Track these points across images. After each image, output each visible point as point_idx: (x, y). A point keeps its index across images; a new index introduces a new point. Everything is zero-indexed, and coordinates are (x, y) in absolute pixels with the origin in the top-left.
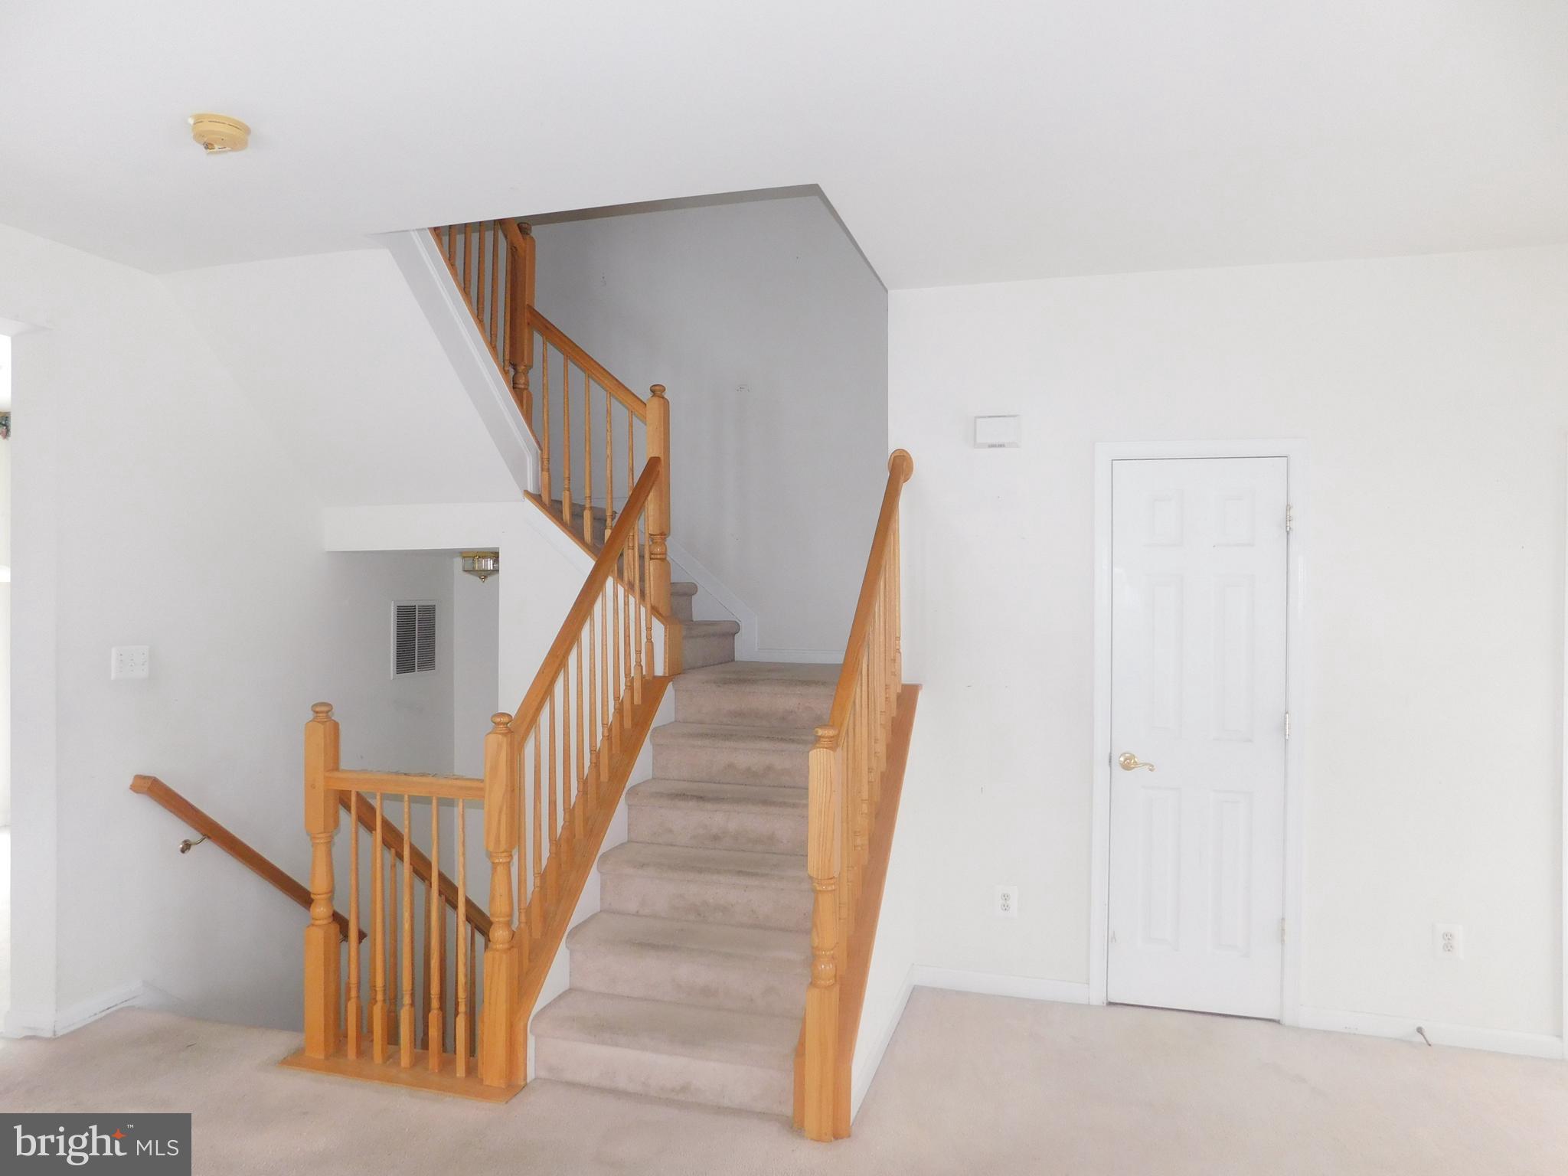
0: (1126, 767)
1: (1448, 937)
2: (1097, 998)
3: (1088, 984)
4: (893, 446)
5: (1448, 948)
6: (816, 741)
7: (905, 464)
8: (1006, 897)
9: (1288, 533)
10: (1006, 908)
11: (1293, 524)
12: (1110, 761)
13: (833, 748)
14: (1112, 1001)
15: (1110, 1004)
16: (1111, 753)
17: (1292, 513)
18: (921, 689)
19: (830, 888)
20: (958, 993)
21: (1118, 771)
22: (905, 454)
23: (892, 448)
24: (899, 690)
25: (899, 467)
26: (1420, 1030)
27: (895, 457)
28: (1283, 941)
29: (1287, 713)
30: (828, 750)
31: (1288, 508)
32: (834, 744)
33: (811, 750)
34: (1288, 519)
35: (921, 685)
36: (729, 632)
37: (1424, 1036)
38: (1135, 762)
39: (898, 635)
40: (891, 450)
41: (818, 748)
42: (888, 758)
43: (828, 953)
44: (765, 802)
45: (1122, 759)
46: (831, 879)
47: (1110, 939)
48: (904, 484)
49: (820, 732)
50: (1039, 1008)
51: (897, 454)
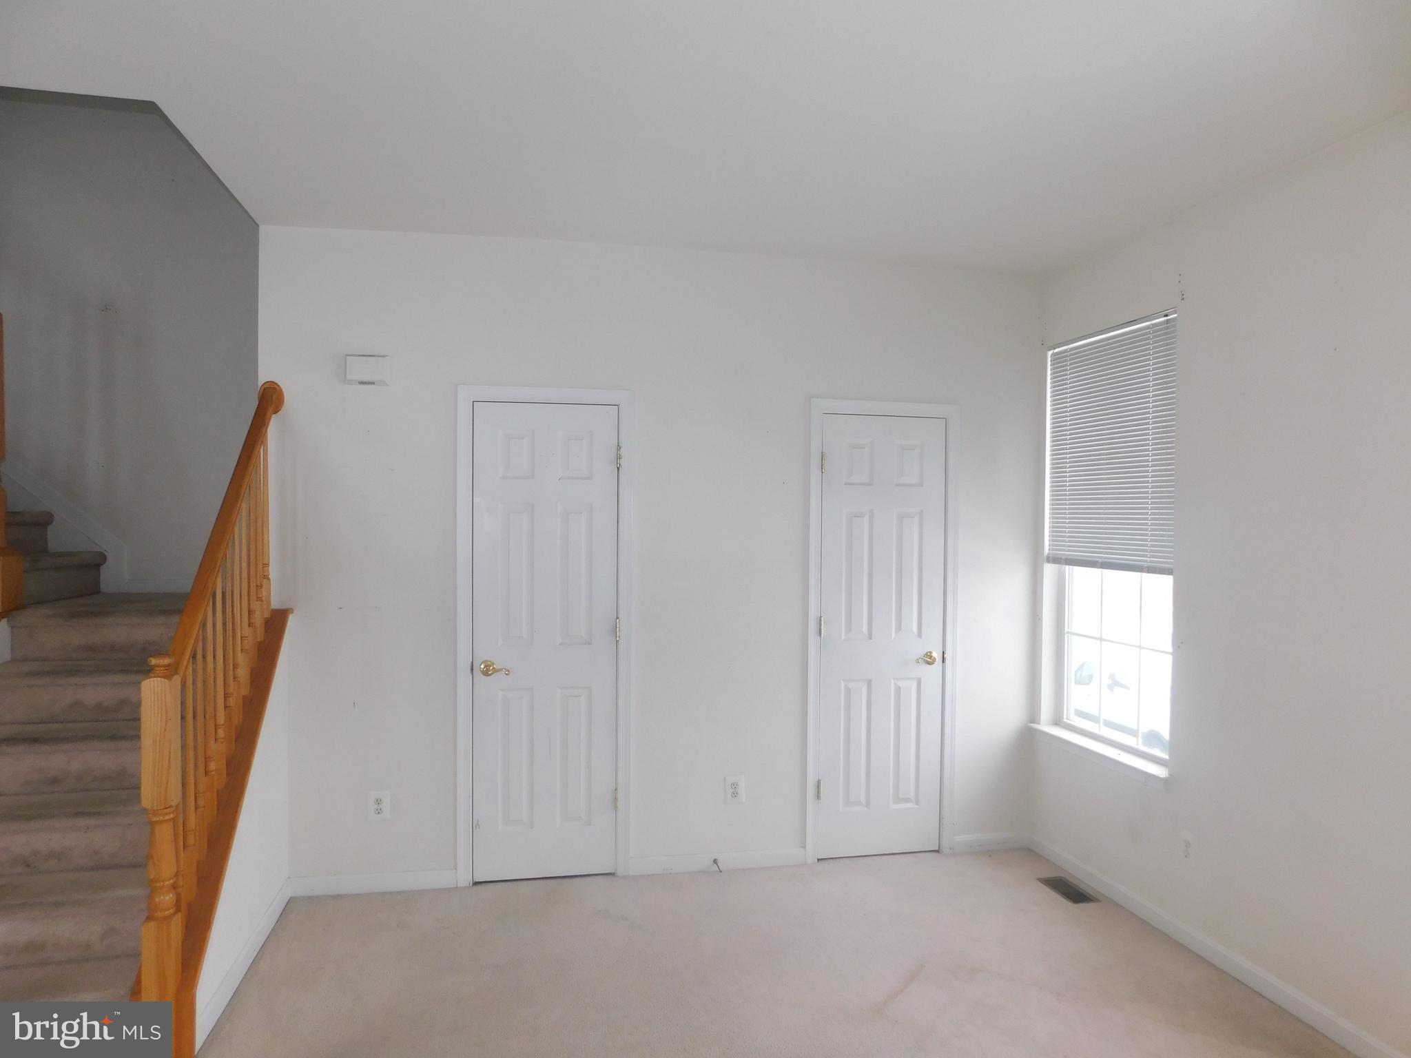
0: (486, 673)
1: (735, 786)
2: (464, 879)
3: (456, 869)
4: (263, 378)
5: (735, 794)
6: (148, 671)
7: (274, 397)
8: (378, 802)
9: (618, 468)
10: (379, 811)
11: (622, 462)
12: (472, 669)
13: (168, 677)
14: (477, 881)
15: (476, 883)
16: (472, 662)
17: (622, 452)
18: (292, 613)
19: (167, 817)
20: (335, 897)
21: (478, 676)
22: (276, 386)
23: (262, 380)
24: (267, 615)
25: (270, 399)
26: (715, 861)
27: (264, 389)
28: (616, 808)
29: (617, 618)
30: (162, 679)
31: (619, 447)
32: (170, 672)
33: (144, 680)
34: (619, 457)
35: (292, 609)
36: (96, 563)
37: (717, 865)
38: (493, 668)
39: (265, 562)
40: (261, 382)
41: (152, 677)
42: (252, 682)
43: (167, 883)
44: (114, 737)
45: (482, 666)
46: (169, 807)
47: (475, 826)
48: (274, 416)
49: (153, 661)
50: (408, 899)
51: (267, 386)
